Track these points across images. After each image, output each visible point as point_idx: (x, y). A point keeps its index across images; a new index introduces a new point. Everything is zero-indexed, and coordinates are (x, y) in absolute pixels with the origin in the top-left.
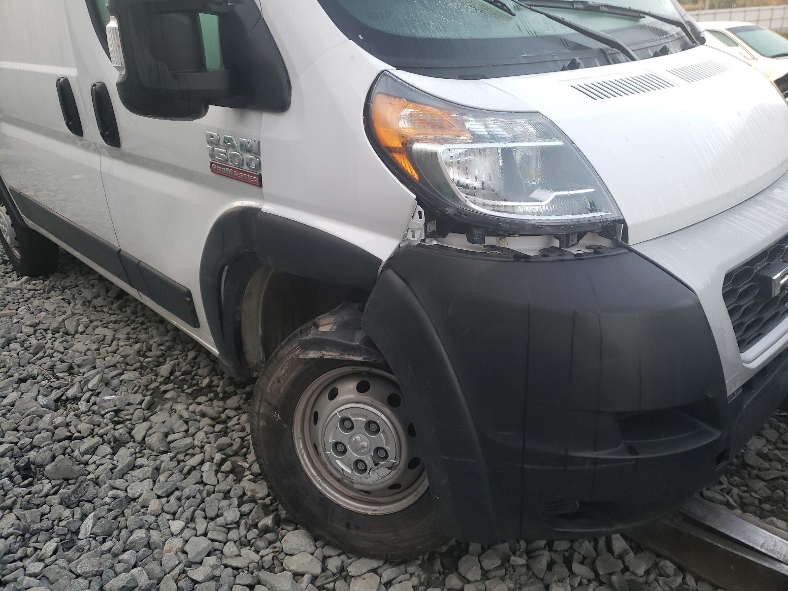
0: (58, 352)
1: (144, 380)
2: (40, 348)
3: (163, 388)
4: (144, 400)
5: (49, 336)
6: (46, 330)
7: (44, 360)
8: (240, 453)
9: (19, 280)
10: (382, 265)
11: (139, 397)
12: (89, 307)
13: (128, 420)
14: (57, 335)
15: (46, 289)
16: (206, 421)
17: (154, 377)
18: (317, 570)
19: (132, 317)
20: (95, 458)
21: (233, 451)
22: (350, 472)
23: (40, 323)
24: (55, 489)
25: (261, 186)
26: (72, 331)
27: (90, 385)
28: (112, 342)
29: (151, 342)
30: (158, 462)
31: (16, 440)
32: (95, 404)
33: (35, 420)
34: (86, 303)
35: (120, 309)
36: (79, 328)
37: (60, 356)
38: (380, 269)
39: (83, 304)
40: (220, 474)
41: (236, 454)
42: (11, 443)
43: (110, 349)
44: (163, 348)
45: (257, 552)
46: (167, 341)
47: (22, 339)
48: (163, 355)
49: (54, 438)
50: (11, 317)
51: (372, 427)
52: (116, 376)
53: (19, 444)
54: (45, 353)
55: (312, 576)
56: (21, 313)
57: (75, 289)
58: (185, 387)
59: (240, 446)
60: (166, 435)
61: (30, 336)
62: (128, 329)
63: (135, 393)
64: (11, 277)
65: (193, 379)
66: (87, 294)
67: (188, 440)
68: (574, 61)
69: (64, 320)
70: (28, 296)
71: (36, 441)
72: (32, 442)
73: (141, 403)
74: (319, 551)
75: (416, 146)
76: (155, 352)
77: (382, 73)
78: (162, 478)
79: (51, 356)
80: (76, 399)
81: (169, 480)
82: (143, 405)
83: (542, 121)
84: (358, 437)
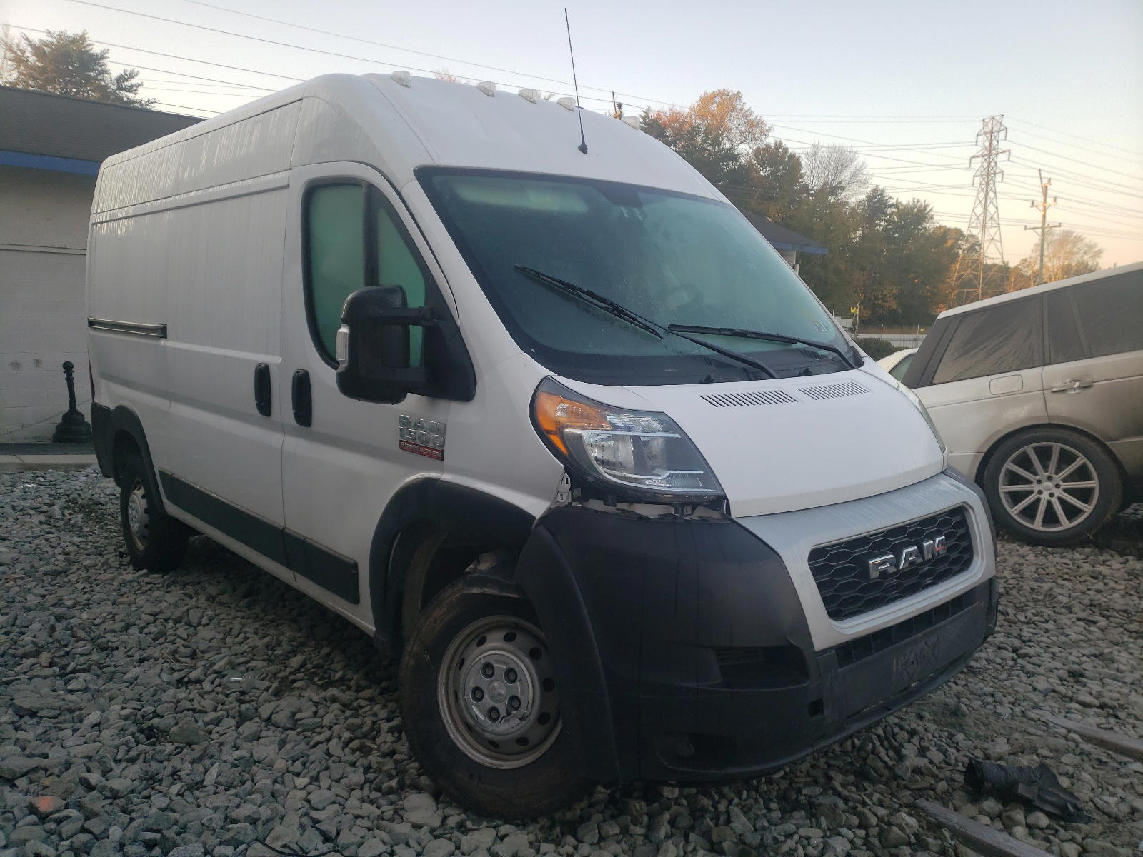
0: (181, 638)
1: (273, 668)
2: (162, 634)
3: (292, 677)
4: (271, 686)
5: (171, 624)
6: (166, 620)
7: (166, 644)
8: (369, 737)
9: (134, 573)
10: (536, 522)
11: (266, 684)
12: (213, 603)
13: (253, 701)
14: (178, 625)
15: (166, 584)
16: (336, 706)
17: (283, 668)
18: (437, 823)
19: (262, 615)
20: (217, 729)
21: (363, 734)
22: (483, 719)
23: (160, 612)
24: (178, 750)
25: (443, 460)
26: (195, 622)
27: (216, 667)
28: (239, 634)
29: (281, 638)
30: (284, 735)
31: (140, 707)
32: (220, 685)
33: (159, 692)
34: (211, 599)
35: (248, 607)
36: (203, 619)
37: (183, 642)
38: (534, 525)
39: (208, 599)
40: (346, 750)
41: (365, 736)
42: (136, 709)
43: (237, 640)
44: (294, 643)
45: (379, 808)
46: (299, 637)
47: (142, 625)
48: (293, 651)
49: (177, 709)
50: (129, 605)
51: (511, 675)
52: (242, 663)
53: (142, 710)
54: (166, 639)
55: (431, 828)
56: (141, 602)
57: (198, 586)
58: (316, 679)
59: (370, 729)
60: (294, 714)
61: (150, 623)
62: (257, 625)
63: (263, 679)
64: (126, 570)
65: (325, 673)
66: (212, 590)
67: (317, 720)
68: (709, 376)
69: (188, 610)
70: (144, 589)
71: (159, 710)
72: (155, 710)
73: (267, 690)
74: (440, 811)
75: (567, 430)
76: (286, 647)
77: (547, 378)
78: (288, 747)
79: (173, 642)
80: (199, 681)
81: (295, 748)
82: (270, 691)
83: (666, 418)
84: (496, 684)
